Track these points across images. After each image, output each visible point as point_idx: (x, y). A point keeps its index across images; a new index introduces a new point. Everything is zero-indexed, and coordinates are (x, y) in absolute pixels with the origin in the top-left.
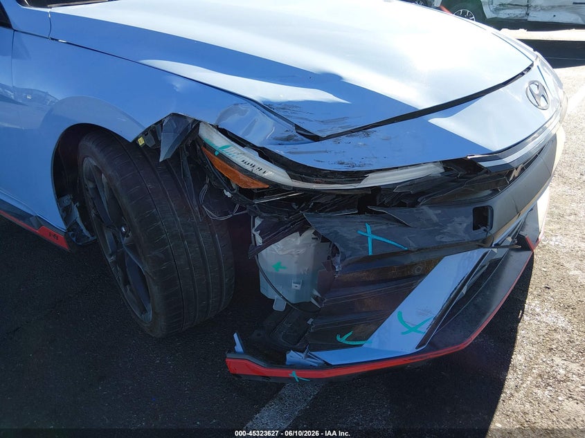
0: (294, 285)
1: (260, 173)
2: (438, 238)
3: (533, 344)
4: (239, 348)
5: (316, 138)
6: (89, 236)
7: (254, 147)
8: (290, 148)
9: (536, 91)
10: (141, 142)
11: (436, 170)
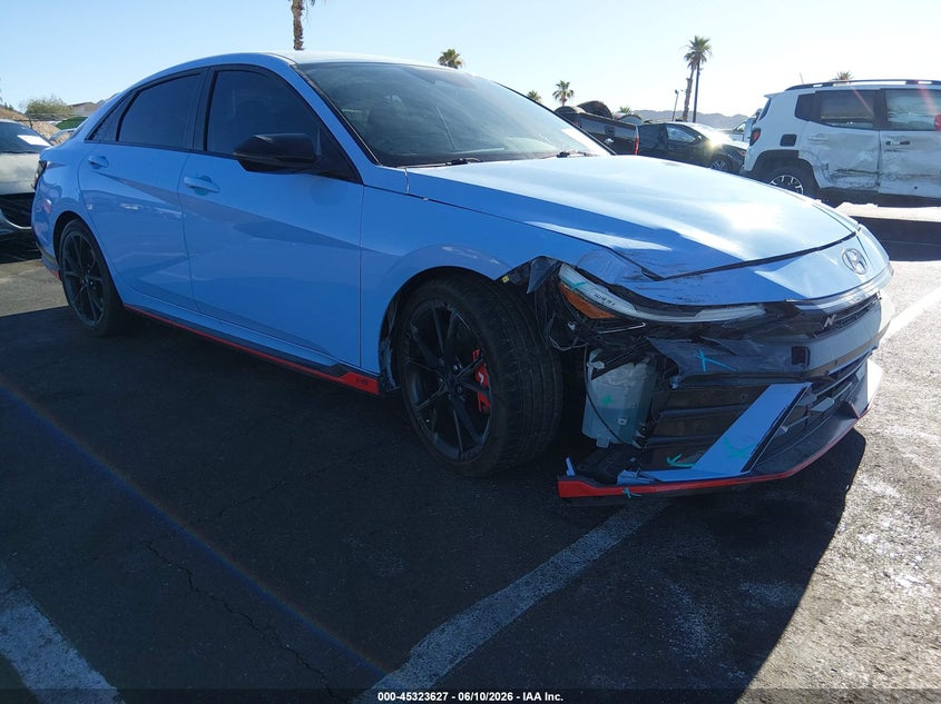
0: (620, 420)
1: (609, 305)
2: (761, 366)
3: (858, 505)
4: (570, 472)
5: (658, 279)
6: (394, 384)
7: (605, 284)
8: (638, 284)
9: (855, 258)
10: (506, 279)
11: (757, 311)
